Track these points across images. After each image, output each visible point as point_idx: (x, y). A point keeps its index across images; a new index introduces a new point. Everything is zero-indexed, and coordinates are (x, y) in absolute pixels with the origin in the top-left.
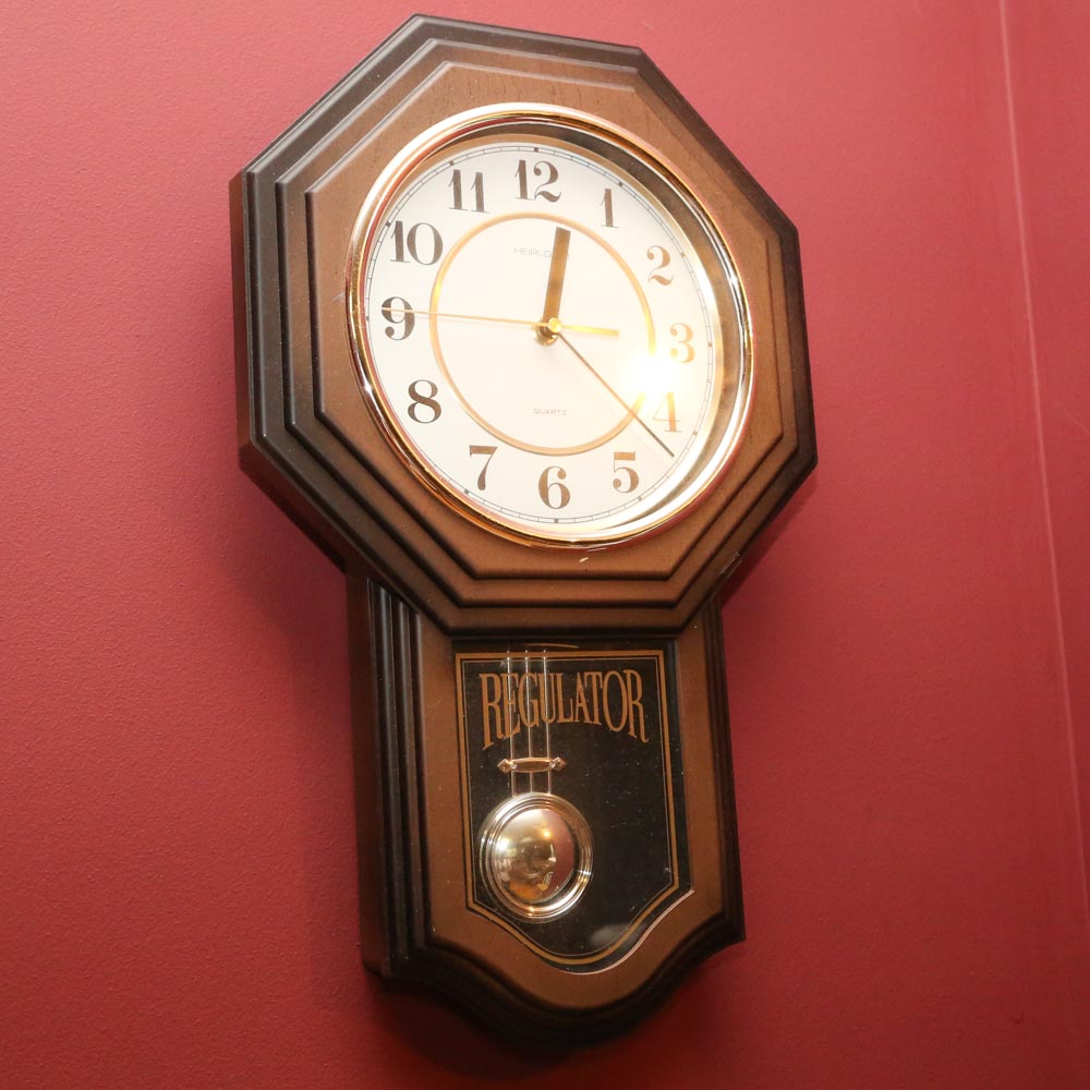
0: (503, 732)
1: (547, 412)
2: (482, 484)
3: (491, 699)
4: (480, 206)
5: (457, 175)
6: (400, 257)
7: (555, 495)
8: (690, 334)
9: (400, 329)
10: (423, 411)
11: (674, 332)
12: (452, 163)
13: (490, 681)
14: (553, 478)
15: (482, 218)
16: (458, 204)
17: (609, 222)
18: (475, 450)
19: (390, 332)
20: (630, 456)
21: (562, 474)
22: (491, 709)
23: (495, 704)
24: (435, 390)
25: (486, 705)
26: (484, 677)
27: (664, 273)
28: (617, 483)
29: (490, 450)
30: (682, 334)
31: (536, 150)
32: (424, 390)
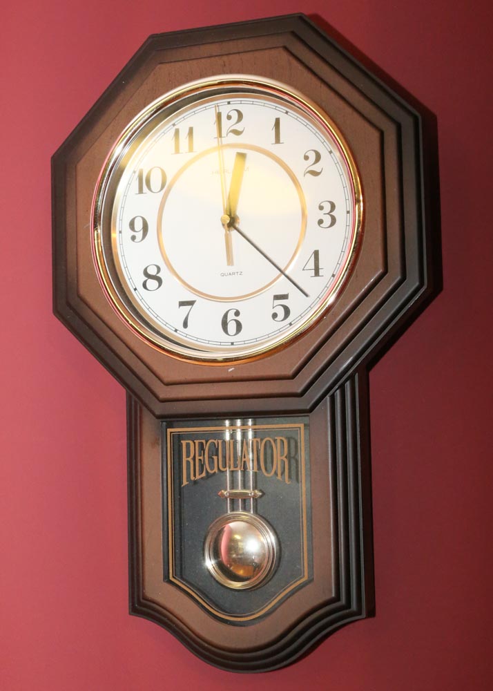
0: (195, 475)
1: (230, 274)
2: (185, 325)
3: (188, 456)
4: (191, 149)
5: (177, 132)
6: (141, 191)
7: (232, 327)
8: (333, 206)
9: (139, 235)
10: (152, 284)
11: (321, 208)
12: (174, 125)
13: (188, 445)
14: (231, 316)
15: (191, 155)
16: (177, 150)
17: (278, 140)
18: (182, 304)
19: (133, 238)
20: (285, 297)
21: (237, 313)
22: (188, 462)
23: (190, 459)
24: (159, 269)
25: (184, 459)
26: (184, 443)
27: (316, 168)
28: (275, 316)
29: (191, 303)
30: (327, 208)
31: (229, 103)
32: (152, 271)
